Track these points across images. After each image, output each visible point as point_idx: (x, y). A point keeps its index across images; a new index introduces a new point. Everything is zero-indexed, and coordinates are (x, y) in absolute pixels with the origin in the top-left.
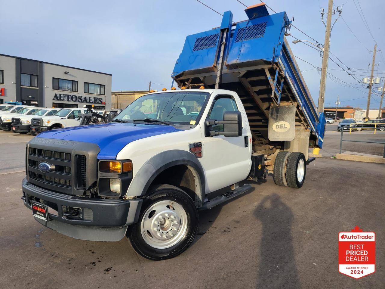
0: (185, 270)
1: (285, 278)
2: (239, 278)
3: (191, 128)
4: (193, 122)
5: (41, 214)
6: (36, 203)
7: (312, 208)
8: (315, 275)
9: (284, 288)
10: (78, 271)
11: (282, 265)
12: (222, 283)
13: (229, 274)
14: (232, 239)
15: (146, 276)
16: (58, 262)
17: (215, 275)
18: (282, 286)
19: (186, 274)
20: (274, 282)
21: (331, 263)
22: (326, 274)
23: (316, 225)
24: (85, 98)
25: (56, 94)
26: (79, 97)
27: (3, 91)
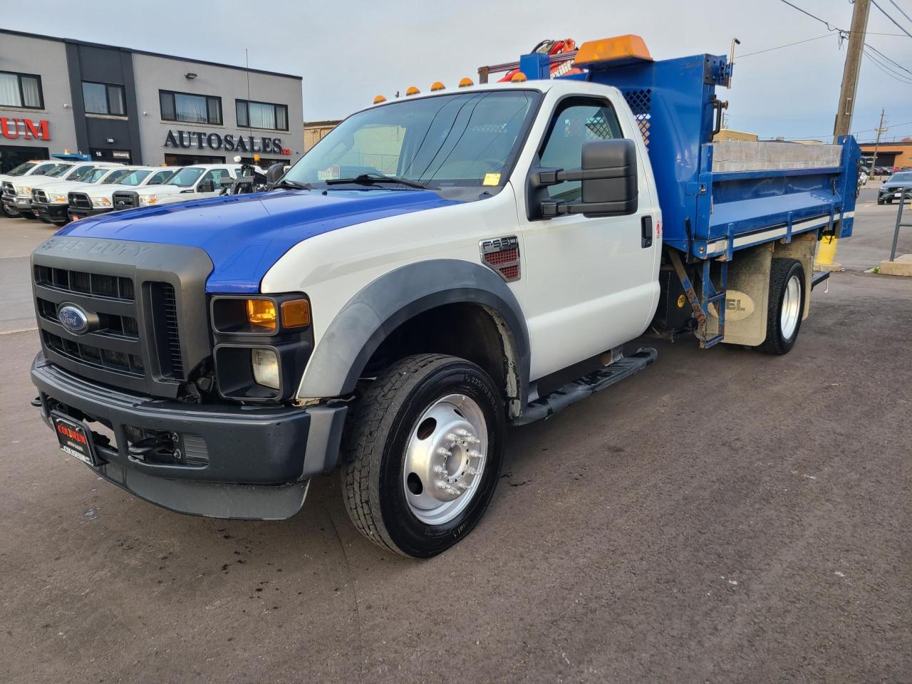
0: (469, 591)
1: (755, 616)
2: (619, 615)
3: (486, 195)
4: (492, 179)
5: (77, 447)
6: (61, 417)
7: (821, 409)
8: (843, 610)
9: (754, 649)
10: (182, 589)
11: (744, 577)
12: (570, 632)
13: (593, 605)
14: (602, 498)
15: (361, 608)
16: (134, 562)
17: (553, 606)
18: (745, 643)
19: (470, 602)
20: (721, 630)
21: (887, 572)
22: (875, 606)
23: (837, 456)
24: (241, 141)
25: (170, 131)
26: (226, 137)
27: (44, 127)
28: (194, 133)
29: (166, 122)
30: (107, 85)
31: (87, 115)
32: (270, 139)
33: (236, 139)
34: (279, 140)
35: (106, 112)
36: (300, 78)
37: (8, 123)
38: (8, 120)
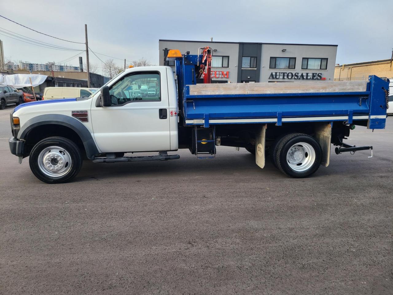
24: (302, 75)
25: (272, 73)
26: (295, 74)
27: (228, 74)
28: (282, 73)
29: (271, 69)
30: (251, 57)
31: (242, 69)
32: (316, 74)
33: (300, 74)
34: (321, 74)
35: (249, 67)
36: (337, 46)
37: (217, 73)
38: (217, 72)
